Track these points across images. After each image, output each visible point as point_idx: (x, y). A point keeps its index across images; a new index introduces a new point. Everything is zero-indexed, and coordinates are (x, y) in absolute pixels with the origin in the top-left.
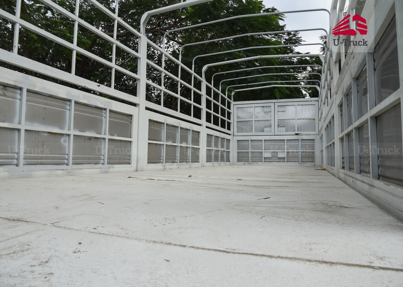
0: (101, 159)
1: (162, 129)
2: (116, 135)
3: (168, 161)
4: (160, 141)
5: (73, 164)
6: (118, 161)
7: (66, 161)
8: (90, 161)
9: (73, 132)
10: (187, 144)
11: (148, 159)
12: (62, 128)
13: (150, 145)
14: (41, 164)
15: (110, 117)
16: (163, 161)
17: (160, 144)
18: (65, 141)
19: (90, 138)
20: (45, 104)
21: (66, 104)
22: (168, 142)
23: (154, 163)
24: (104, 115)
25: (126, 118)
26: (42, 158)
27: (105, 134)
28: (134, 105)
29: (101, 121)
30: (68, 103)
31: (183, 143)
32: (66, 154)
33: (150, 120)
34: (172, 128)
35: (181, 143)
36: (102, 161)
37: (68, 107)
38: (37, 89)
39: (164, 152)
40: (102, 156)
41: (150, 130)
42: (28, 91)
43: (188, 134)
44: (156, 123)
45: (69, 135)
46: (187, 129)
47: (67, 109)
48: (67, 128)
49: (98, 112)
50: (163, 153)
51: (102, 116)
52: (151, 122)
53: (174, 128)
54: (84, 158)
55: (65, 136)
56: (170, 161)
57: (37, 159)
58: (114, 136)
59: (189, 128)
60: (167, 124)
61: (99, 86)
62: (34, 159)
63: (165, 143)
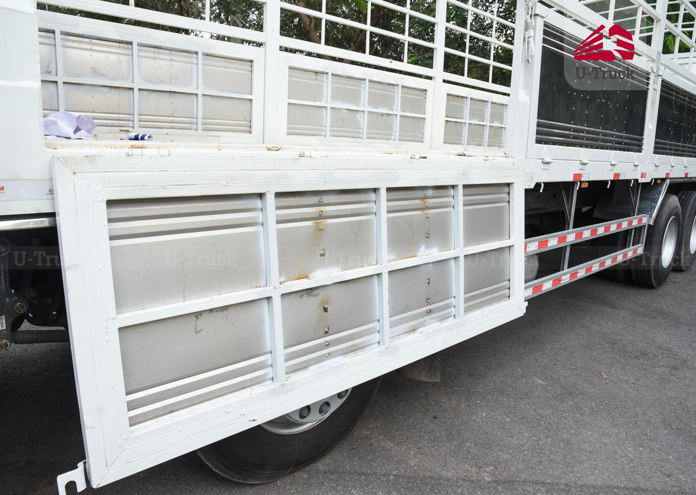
0: (392, 135)
1: (464, 104)
2: (408, 112)
3: (471, 143)
4: (462, 119)
5: (367, 138)
6: (410, 138)
7: (361, 135)
8: (382, 136)
9: (368, 109)
10: (502, 124)
11: (445, 139)
12: (358, 105)
13: (448, 123)
14: (342, 136)
15: (402, 93)
16: (464, 143)
17: (462, 123)
18: (360, 117)
19: (382, 115)
20: (345, 84)
21: (361, 83)
22: (472, 120)
23: (452, 144)
24: (396, 91)
25: (420, 93)
26: (342, 131)
27: (397, 110)
28: (430, 78)
29: (393, 97)
30: (363, 82)
31: (495, 123)
32: (361, 129)
33: (448, 95)
34: (479, 103)
35: (492, 121)
36: (393, 137)
37: (363, 86)
38: (338, 73)
39: (465, 132)
40: (394, 133)
41: (448, 105)
42: (333, 75)
43: (504, 111)
44: (456, 98)
45: (363, 111)
46: (502, 105)
47: (362, 88)
48: (362, 105)
49: (390, 88)
50: (465, 134)
51: (395, 93)
52: (449, 97)
53: (482, 103)
54: (377, 133)
55: (360, 112)
56: (474, 143)
57: (338, 132)
58: (406, 112)
59: (505, 103)
60: (471, 99)
61: (391, 62)
62: (336, 132)
63: (468, 121)
